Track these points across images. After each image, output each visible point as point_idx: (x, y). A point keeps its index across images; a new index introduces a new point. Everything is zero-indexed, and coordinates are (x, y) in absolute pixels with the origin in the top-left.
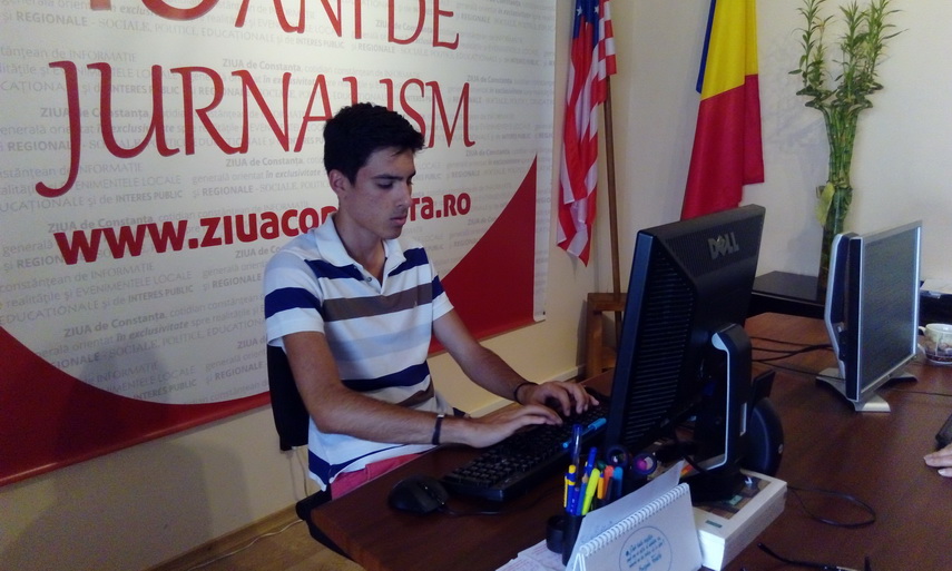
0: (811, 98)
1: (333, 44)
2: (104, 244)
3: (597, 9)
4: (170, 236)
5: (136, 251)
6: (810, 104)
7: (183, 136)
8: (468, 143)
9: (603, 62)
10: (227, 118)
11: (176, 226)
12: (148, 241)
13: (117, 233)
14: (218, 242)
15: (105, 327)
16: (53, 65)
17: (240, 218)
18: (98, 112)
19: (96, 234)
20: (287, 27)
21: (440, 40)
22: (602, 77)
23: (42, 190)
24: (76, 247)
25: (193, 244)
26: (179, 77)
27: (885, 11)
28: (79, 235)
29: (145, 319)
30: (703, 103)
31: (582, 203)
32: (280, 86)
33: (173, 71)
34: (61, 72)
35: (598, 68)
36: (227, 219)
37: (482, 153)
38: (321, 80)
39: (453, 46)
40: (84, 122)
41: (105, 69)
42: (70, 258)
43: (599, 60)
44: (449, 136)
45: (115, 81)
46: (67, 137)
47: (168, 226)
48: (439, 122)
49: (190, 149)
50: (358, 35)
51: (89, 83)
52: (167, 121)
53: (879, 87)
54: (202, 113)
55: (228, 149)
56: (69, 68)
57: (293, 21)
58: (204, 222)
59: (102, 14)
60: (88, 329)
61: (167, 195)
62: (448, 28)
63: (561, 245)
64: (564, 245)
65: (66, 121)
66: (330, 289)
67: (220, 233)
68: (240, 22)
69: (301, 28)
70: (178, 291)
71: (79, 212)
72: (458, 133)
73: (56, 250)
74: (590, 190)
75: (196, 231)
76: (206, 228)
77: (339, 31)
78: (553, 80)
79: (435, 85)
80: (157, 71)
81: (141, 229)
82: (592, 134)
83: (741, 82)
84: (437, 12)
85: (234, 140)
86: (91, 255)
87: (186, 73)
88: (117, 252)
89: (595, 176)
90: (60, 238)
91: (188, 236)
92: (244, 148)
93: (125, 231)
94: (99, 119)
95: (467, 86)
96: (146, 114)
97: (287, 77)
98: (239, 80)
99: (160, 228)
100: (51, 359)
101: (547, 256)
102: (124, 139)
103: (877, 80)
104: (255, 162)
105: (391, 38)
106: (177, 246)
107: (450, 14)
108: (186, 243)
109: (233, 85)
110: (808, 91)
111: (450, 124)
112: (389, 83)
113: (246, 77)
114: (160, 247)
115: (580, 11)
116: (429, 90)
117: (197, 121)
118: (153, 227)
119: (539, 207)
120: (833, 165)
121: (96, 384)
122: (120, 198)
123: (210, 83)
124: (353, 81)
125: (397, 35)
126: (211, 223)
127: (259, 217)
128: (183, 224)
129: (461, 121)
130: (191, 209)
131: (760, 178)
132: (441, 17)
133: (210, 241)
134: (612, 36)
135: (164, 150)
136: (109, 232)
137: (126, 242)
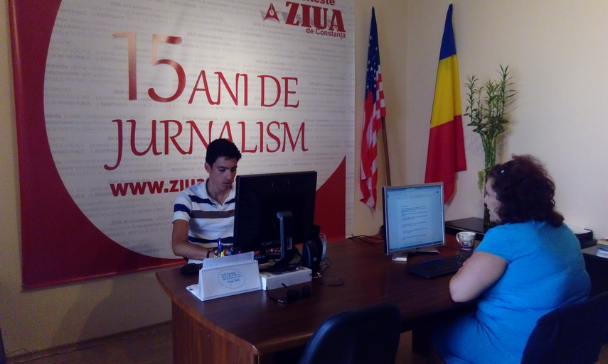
0: (476, 127)
1: (234, 108)
2: (129, 189)
3: (375, 86)
4: (157, 187)
5: (142, 192)
6: (474, 131)
7: (164, 147)
8: (304, 149)
9: (379, 111)
10: (183, 140)
11: (159, 183)
12: (147, 188)
13: (135, 185)
14: (177, 190)
15: (128, 222)
16: (113, 121)
17: (187, 181)
18: (130, 138)
19: (126, 185)
20: (211, 103)
21: (288, 104)
22: (379, 117)
23: (107, 167)
24: (118, 190)
25: (166, 191)
26: (163, 124)
27: (506, 84)
28: (119, 185)
29: (144, 220)
30: (431, 130)
31: (370, 179)
32: (208, 127)
33: (161, 122)
34: (116, 123)
35: (376, 113)
36: (182, 181)
37: (312, 154)
38: (227, 123)
39: (296, 106)
40: (124, 142)
41: (133, 122)
42: (115, 194)
43: (377, 110)
44: (293, 147)
45: (137, 126)
46: (117, 148)
47: (156, 183)
48: (288, 140)
49: (167, 152)
50: (246, 103)
51: (127, 128)
52: (157, 141)
53: (507, 122)
54: (173, 138)
55: (183, 153)
56: (120, 122)
57: (215, 99)
58: (171, 182)
59: (133, 102)
60: (121, 222)
61: (156, 171)
62: (292, 99)
63: (362, 200)
64: (364, 201)
65: (117, 142)
66: (195, 207)
67: (178, 186)
68: (190, 102)
69: (218, 103)
70: (159, 210)
71: (121, 176)
72: (299, 145)
73: (110, 191)
74: (373, 172)
75: (168, 186)
76: (172, 184)
77: (237, 104)
78: (354, 119)
79: (286, 124)
80: (154, 122)
81: (145, 184)
82: (374, 145)
83: (452, 119)
84: (287, 92)
85: (186, 149)
86: (124, 193)
87: (166, 123)
88: (134, 193)
89: (376, 165)
90: (112, 186)
91: (164, 188)
92: (190, 152)
93: (138, 184)
94: (130, 141)
95: (303, 124)
96: (149, 139)
97: (211, 123)
98: (189, 124)
99: (152, 183)
100: (106, 233)
101: (353, 206)
102: (139, 149)
103: (505, 117)
104: (195, 158)
105: (263, 104)
106: (159, 191)
107: (294, 92)
108: (163, 190)
109: (186, 127)
110: (473, 124)
111: (294, 141)
112: (261, 124)
113: (193, 124)
114: (152, 192)
115: (368, 87)
116: (282, 127)
117: (170, 141)
118: (149, 183)
119: (347, 181)
120: (486, 160)
121: (122, 245)
122: (136, 172)
123: (176, 126)
124: (243, 124)
125: (266, 103)
126: (174, 183)
127: (196, 181)
128: (162, 183)
129: (300, 140)
130: (166, 177)
131: (464, 168)
132: (289, 94)
133: (173, 190)
134: (383, 98)
135: (156, 153)
136: (131, 185)
137: (138, 188)
